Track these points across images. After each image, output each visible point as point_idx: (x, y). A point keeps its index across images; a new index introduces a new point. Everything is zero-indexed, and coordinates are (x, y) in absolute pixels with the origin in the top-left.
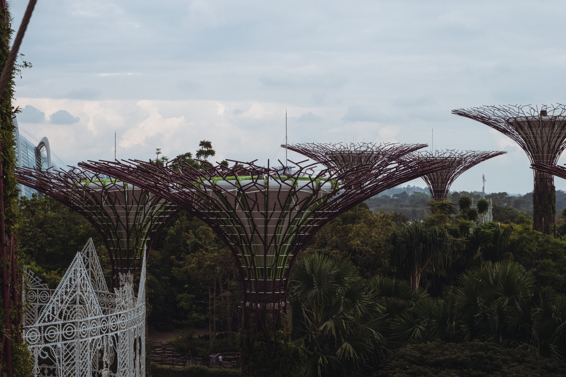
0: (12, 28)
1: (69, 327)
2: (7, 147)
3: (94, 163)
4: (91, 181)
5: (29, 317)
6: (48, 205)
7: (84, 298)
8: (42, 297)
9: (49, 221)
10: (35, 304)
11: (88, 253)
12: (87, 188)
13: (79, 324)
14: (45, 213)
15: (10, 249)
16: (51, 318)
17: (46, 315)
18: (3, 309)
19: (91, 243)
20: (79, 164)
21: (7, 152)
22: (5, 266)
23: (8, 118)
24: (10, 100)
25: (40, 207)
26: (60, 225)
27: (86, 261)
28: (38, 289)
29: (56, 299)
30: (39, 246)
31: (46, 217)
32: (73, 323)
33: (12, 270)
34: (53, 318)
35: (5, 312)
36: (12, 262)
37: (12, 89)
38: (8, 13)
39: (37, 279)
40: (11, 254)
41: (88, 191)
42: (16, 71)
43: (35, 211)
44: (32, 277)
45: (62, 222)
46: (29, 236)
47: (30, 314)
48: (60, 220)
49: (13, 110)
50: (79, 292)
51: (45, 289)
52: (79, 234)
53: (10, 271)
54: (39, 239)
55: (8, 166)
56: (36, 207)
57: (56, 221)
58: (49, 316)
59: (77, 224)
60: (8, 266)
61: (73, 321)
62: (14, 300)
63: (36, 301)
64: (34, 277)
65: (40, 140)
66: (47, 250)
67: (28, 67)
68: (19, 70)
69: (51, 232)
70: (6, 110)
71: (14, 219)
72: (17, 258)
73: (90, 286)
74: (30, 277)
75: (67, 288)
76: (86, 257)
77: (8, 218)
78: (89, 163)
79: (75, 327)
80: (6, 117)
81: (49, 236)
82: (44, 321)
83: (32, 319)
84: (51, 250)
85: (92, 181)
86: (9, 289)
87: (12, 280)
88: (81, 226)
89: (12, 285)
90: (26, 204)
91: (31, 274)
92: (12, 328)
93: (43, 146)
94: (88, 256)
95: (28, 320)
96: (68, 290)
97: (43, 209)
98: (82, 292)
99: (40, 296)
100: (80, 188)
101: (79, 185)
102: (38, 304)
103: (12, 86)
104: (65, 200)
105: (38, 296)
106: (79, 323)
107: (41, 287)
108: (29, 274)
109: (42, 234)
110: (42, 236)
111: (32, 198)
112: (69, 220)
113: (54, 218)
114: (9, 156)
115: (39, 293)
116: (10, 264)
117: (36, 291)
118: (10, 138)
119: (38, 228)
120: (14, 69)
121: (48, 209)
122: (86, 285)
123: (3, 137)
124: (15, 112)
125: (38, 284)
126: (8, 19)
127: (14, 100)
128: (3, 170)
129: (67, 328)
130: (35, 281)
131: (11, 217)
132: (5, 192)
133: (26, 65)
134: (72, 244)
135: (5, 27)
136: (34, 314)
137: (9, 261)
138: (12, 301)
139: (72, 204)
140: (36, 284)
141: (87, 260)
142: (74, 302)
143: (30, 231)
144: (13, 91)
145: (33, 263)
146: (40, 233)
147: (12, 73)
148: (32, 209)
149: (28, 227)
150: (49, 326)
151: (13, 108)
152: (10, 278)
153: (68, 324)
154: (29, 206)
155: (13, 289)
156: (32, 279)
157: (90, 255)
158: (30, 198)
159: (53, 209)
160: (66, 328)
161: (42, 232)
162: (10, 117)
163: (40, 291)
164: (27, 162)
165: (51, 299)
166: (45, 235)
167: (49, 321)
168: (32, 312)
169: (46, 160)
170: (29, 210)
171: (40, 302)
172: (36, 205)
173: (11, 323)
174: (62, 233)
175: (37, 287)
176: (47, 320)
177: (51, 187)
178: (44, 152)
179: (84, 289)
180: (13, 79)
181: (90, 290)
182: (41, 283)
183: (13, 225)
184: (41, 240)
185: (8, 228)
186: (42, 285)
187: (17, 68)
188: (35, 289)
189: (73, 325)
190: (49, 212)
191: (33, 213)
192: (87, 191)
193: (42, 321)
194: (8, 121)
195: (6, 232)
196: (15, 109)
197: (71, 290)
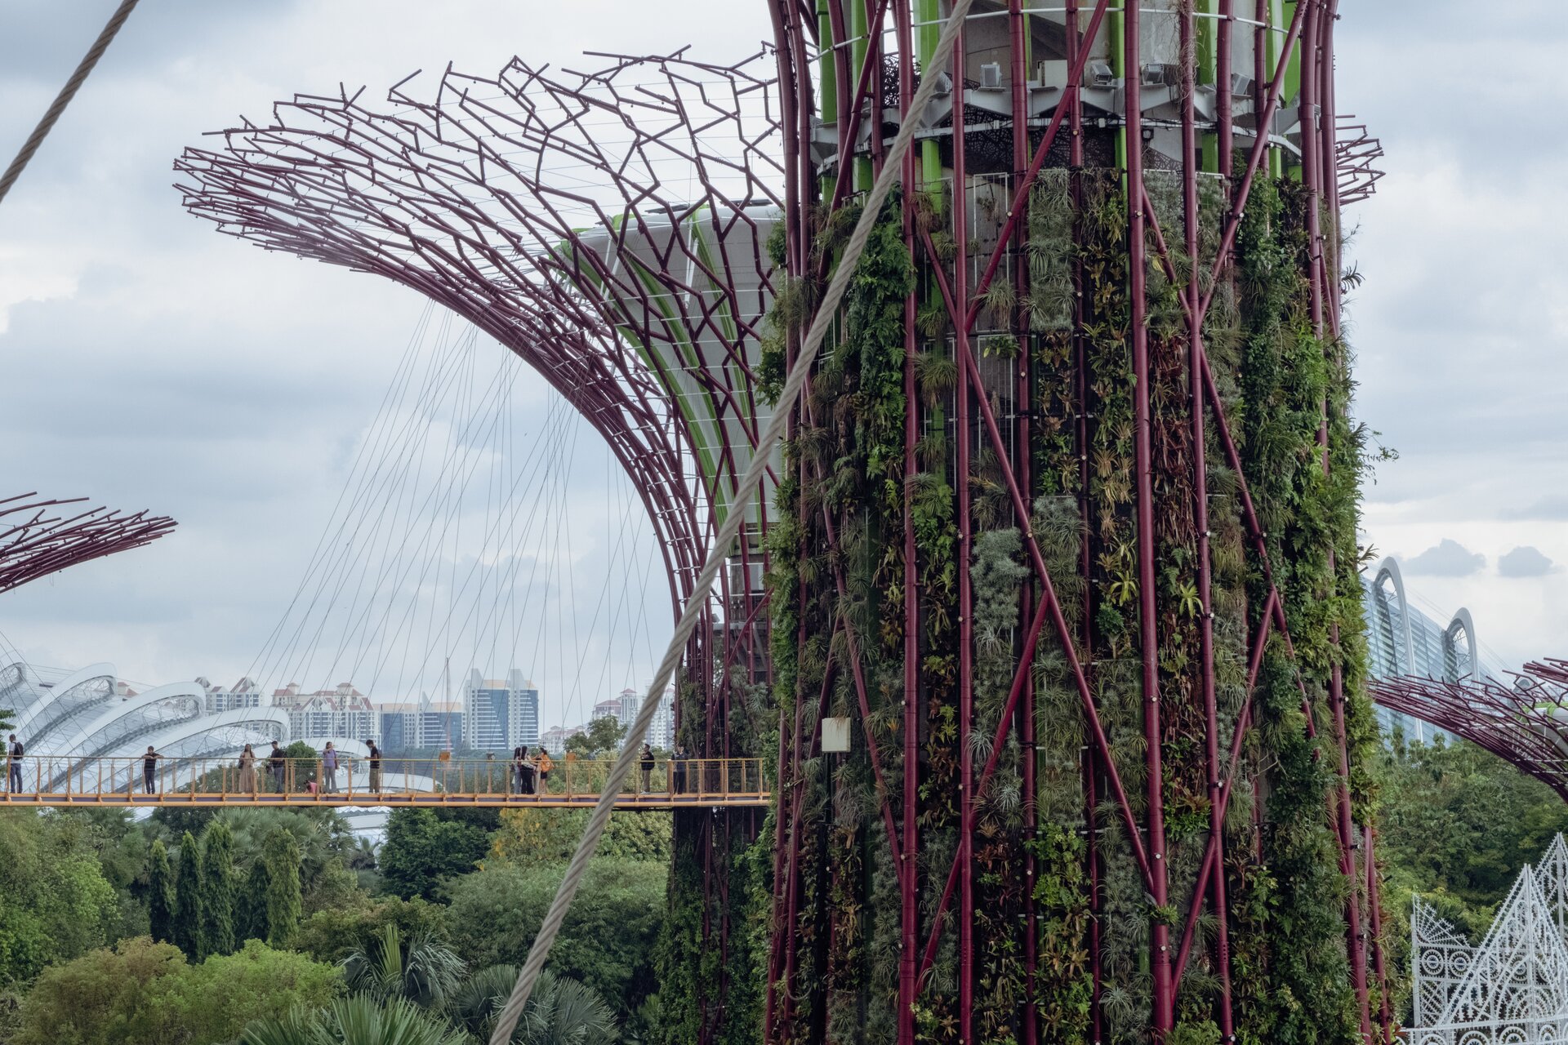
0: (1353, 378)
1: (1513, 1035)
2: (1349, 635)
3: (1558, 664)
4: (1558, 704)
5: (1429, 1010)
6: (1470, 760)
7: (1545, 970)
8: (1456, 964)
9: (1473, 795)
10: (1439, 979)
11: (1554, 867)
12: (1550, 721)
13: (1535, 1030)
14: (1465, 776)
15: (1363, 856)
16: (1470, 1013)
17: (1459, 1006)
18: (1354, 987)
19: (1560, 846)
20: (1526, 666)
21: (1351, 646)
22: (1355, 893)
23: (1349, 571)
24: (1354, 534)
25: (1453, 765)
26: (1498, 805)
27: (1550, 885)
28: (1446, 947)
29: (1480, 970)
30: (1453, 850)
31: (1466, 785)
32: (1523, 1026)
33: (1371, 902)
34: (1476, 1013)
35: (1357, 995)
36: (1370, 885)
37: (1357, 507)
38: (1344, 345)
39: (1444, 926)
40: (1367, 867)
41: (1553, 727)
42: (1365, 469)
43: (1440, 774)
44: (1431, 919)
45: (1503, 797)
46: (1430, 828)
47: (1432, 1003)
48: (1497, 791)
49: (1361, 554)
50: (1531, 956)
51: (1461, 947)
52: (1542, 825)
53: (1366, 906)
54: (1452, 836)
55: (1354, 674)
56: (1443, 764)
57: (1489, 795)
58: (1465, 1009)
59: (1537, 801)
60: (1360, 895)
61: (1521, 1021)
62: (1377, 971)
63: (1442, 974)
64: (1437, 919)
65: (1452, 615)
66: (1472, 860)
67: (1389, 460)
68: (1369, 467)
69: (1480, 819)
70: (1346, 555)
71: (1370, 791)
72: (1380, 877)
73: (1556, 944)
74: (1427, 920)
75: (1503, 945)
76: (1551, 877)
77: (1357, 789)
78: (1547, 664)
79: (1525, 1035)
80: (1345, 570)
81: (1475, 828)
82: (1456, 1019)
83: (1437, 1013)
84: (1481, 860)
85: (1562, 703)
86: (1365, 945)
87: (1372, 925)
88: (1546, 806)
89: (1372, 935)
90: (1421, 758)
91: (1430, 913)
92: (1374, 1033)
93: (1458, 629)
94: (1555, 874)
95: (1427, 1016)
96: (1508, 950)
97: (1460, 768)
98: (1540, 957)
99: (1423, 961)
100: (1535, 720)
101: (1532, 713)
102: (1447, 982)
103: (1357, 501)
104: (1503, 750)
105: (1447, 963)
106: (1535, 1027)
107: (1451, 942)
108: (1424, 914)
109: (1457, 824)
110: (1460, 828)
111: (1434, 744)
112: (1520, 792)
113: (1483, 789)
114: (1355, 654)
115: (1449, 955)
116: (1365, 889)
117: (1441, 951)
118: (1354, 615)
119: (1450, 810)
120: (1360, 464)
121: (1470, 769)
122: (1548, 939)
123: (1341, 612)
124: (1364, 558)
125: (1445, 935)
126: (1345, 359)
127: (1362, 532)
128: (1344, 686)
129: (1509, 1037)
130: (1438, 930)
131: (1365, 786)
132: (1348, 732)
133: (1386, 455)
134: (1526, 846)
135: (1338, 377)
136: (1440, 1002)
137: (1362, 882)
138: (1372, 972)
139: (1519, 757)
140: (1441, 936)
141: (1554, 883)
142: (1521, 976)
143: (1431, 818)
144: (1358, 512)
145: (1441, 889)
146: (1454, 822)
147: (1355, 474)
148: (1436, 767)
149: (1426, 809)
150: (1468, 1030)
151: (1361, 548)
152: (1367, 921)
153: (1510, 1028)
154: (1428, 763)
155: (1375, 945)
156: (1432, 924)
157: (1560, 871)
158: (1431, 744)
159: (1482, 767)
160: (1505, 1037)
161: (1459, 819)
162: (1354, 569)
163: (1450, 952)
164: (1425, 665)
165: (1470, 970)
166: (1465, 826)
167: (1467, 1019)
168: (1435, 998)
169: (1468, 659)
170: (1428, 770)
171: (1452, 975)
172: (1444, 759)
173: (1371, 1019)
174: (1503, 823)
175: (1444, 942)
176: (1461, 1016)
177: (1468, 721)
178: (1461, 640)
179: (1544, 950)
180: (1359, 487)
181: (1559, 951)
182: (1452, 932)
183: (1369, 805)
184: (1457, 838)
185: (1359, 811)
186: (1454, 938)
187: (1367, 463)
188: (1441, 946)
189: (1522, 1031)
190: (1473, 775)
191: (1437, 777)
192: (1549, 726)
193: (1452, 1018)
194: (1351, 577)
195: (1354, 820)
196: (1365, 550)
197: (1515, 952)
